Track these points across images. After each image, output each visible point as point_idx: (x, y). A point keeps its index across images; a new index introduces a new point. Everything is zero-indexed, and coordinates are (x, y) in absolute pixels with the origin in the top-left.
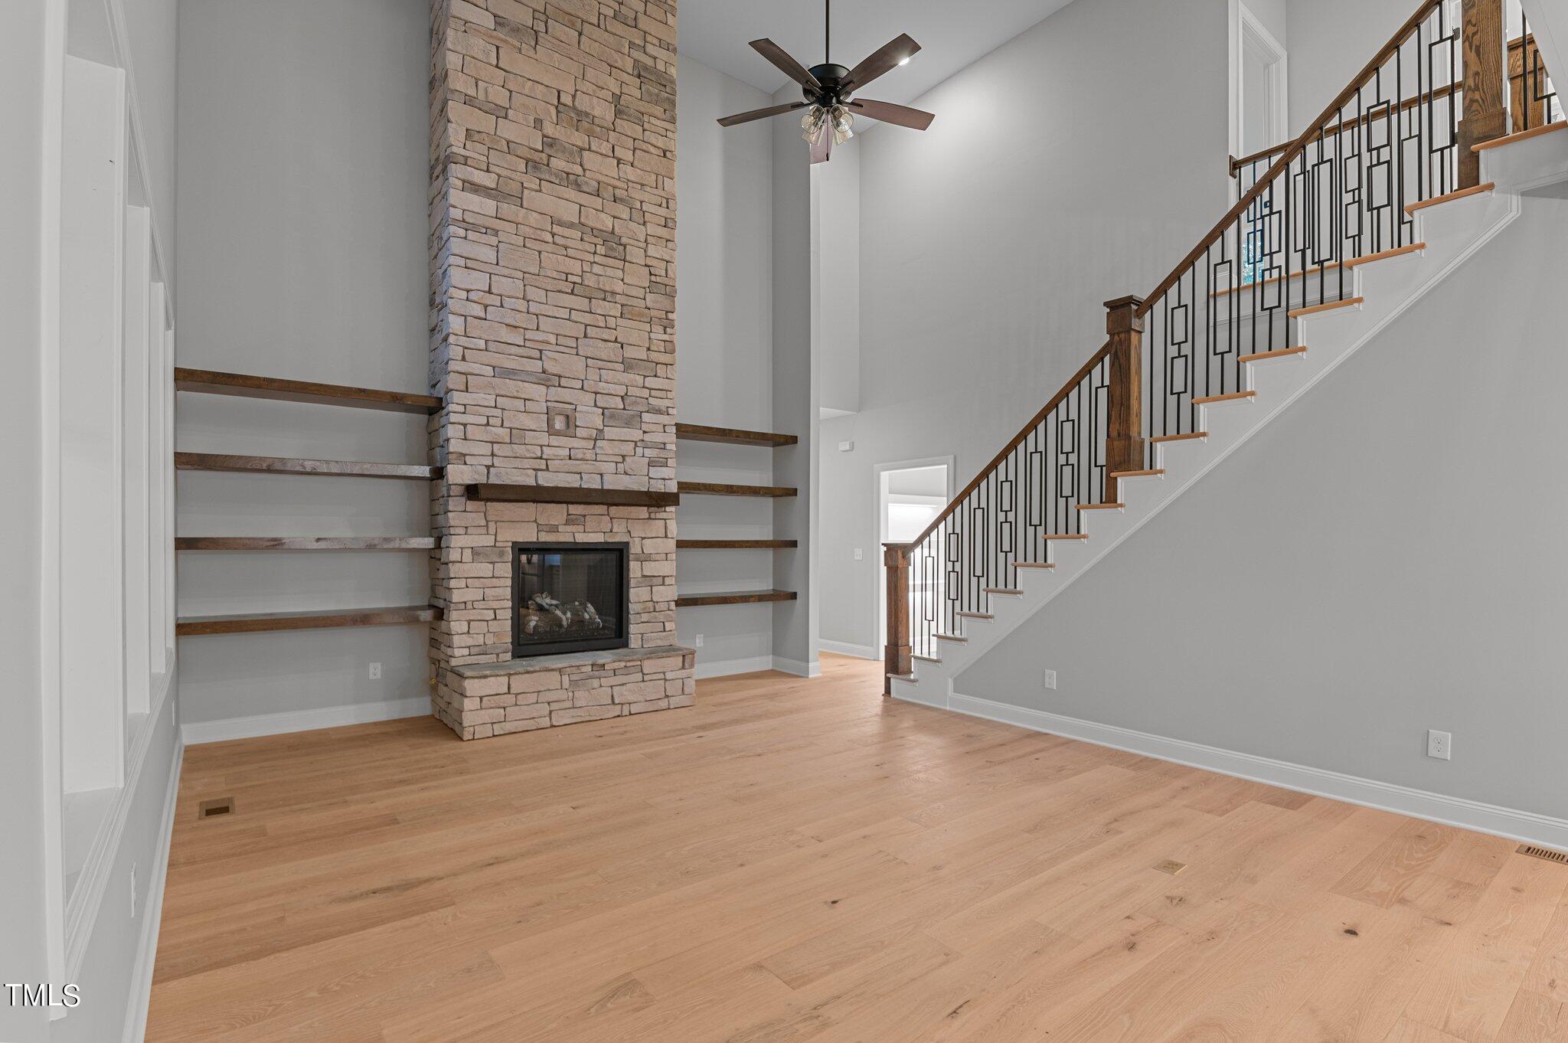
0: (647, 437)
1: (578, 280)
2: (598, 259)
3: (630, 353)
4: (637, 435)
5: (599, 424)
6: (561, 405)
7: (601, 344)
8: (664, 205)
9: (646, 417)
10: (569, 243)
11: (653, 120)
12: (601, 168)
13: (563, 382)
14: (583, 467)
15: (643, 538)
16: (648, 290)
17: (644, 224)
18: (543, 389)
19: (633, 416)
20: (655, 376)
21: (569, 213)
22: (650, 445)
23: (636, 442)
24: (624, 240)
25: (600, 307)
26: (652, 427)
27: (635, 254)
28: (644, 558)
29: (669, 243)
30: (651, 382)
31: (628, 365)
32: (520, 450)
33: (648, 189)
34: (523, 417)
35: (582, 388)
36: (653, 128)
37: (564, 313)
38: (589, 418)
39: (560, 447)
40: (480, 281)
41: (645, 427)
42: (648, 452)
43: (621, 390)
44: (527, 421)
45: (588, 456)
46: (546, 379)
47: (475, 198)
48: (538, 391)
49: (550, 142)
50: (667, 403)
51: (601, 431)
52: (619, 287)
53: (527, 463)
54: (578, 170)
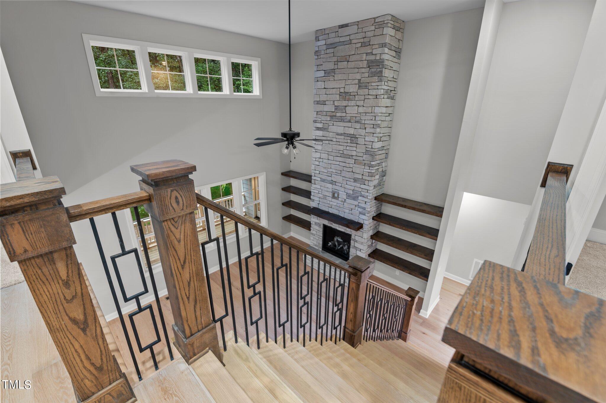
0: (360, 204)
1: (342, 152)
2: (348, 144)
3: (357, 176)
4: (356, 203)
5: (345, 197)
6: (336, 190)
7: (348, 173)
8: (374, 119)
9: (360, 198)
10: (340, 140)
11: (373, 84)
12: (352, 111)
13: (337, 184)
14: (340, 209)
15: (355, 235)
16: (364, 154)
17: (365, 128)
18: (331, 185)
19: (355, 197)
20: (365, 184)
21: (341, 130)
22: (360, 207)
23: (356, 206)
24: (357, 136)
25: (348, 161)
26: (361, 202)
27: (361, 141)
28: (356, 241)
29: (374, 135)
30: (363, 186)
31: (355, 180)
32: (325, 201)
33: (367, 114)
34: (326, 192)
35: (341, 186)
36: (372, 87)
37: (338, 163)
38: (343, 196)
39: (334, 202)
40: (318, 155)
41: (359, 201)
42: (359, 209)
43: (352, 188)
44: (327, 194)
45: (341, 206)
46: (333, 183)
47: (318, 132)
48: (330, 186)
49: (337, 108)
50: (367, 194)
51: (345, 200)
52: (354, 153)
53: (327, 205)
54: (344, 114)
